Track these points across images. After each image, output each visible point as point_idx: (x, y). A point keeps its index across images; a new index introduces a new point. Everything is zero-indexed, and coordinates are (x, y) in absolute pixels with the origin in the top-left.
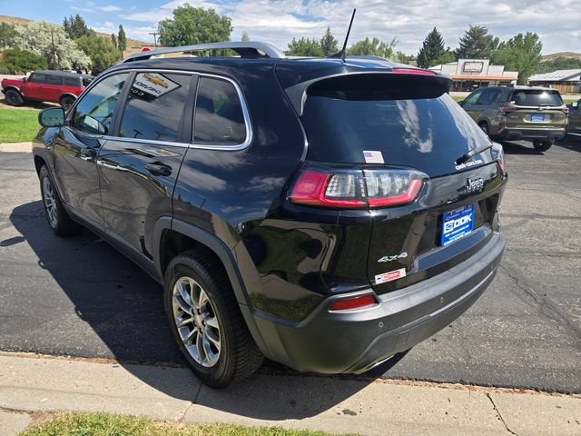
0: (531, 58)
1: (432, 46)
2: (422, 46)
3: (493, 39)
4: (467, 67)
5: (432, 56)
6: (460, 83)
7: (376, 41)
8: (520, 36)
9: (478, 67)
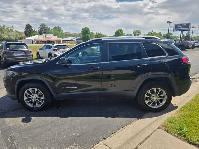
0: (61, 34)
1: (29, 29)
2: (25, 29)
3: (48, 28)
4: (47, 36)
5: (30, 32)
6: (46, 41)
7: (4, 26)
8: (56, 27)
9: (50, 36)
